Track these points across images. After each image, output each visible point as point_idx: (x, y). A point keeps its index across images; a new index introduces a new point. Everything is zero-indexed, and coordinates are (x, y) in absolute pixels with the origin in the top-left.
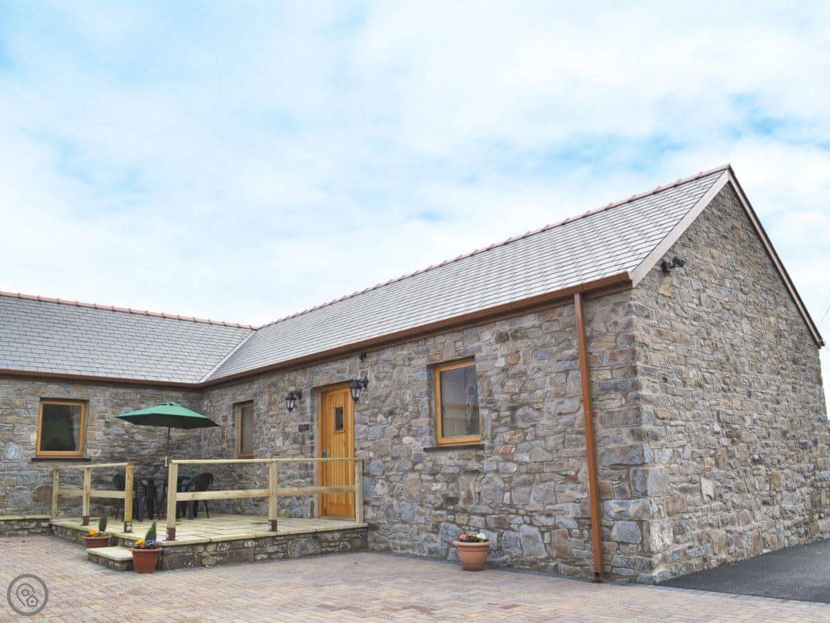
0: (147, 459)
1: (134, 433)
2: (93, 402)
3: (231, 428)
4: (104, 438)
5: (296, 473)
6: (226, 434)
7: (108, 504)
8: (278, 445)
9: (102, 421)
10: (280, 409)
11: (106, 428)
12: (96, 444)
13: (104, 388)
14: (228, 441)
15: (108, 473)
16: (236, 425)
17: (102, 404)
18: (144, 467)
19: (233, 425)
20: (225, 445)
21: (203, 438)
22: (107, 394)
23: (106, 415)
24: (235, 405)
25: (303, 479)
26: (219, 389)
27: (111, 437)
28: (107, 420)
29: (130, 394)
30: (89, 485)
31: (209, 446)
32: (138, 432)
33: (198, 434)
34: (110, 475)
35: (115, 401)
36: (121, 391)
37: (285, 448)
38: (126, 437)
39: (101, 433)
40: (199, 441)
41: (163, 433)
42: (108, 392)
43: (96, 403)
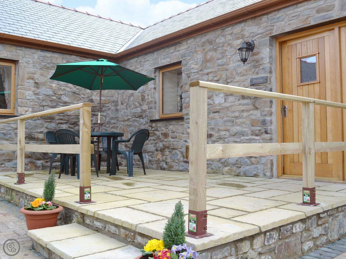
0: (72, 118)
1: (61, 95)
2: (22, 62)
3: (153, 90)
4: (33, 97)
5: (246, 130)
6: (146, 97)
7: (39, 159)
8: (217, 102)
9: (32, 81)
10: (219, 65)
11: (35, 89)
12: (27, 103)
13: (33, 51)
14: (148, 104)
15: (39, 130)
16: (157, 88)
17: (31, 65)
18: (71, 126)
19: (155, 88)
20: (145, 107)
21: (120, 103)
22: (36, 56)
23: (36, 76)
24: (156, 69)
25: (257, 135)
26: (137, 57)
27: (40, 97)
28: (36, 81)
29: (57, 58)
30: (23, 139)
31: (127, 109)
32: (65, 94)
33: (116, 99)
34: (41, 132)
35: (43, 64)
36: (49, 54)
37: (228, 105)
38: (55, 98)
39: (31, 93)
40: (116, 105)
41: (86, 96)
42: (38, 55)
43: (26, 64)
